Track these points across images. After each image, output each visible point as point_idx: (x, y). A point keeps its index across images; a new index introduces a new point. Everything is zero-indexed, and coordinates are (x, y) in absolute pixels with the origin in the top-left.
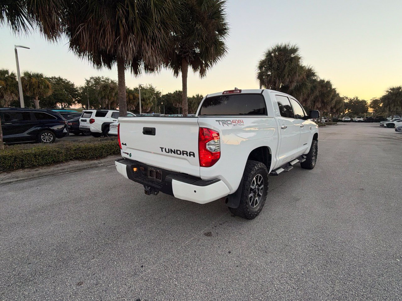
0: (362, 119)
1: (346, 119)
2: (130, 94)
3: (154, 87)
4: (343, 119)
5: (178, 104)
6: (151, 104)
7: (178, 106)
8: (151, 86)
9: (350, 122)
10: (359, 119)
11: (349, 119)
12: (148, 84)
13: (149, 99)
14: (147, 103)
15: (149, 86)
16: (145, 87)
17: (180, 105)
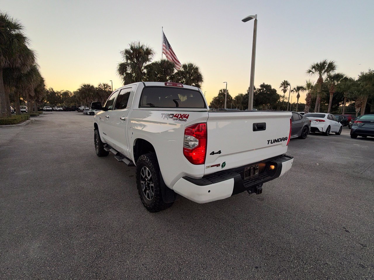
0: (61, 109)
1: (48, 109)
4: (45, 108)
9: (51, 111)
10: (59, 109)
11: (51, 109)
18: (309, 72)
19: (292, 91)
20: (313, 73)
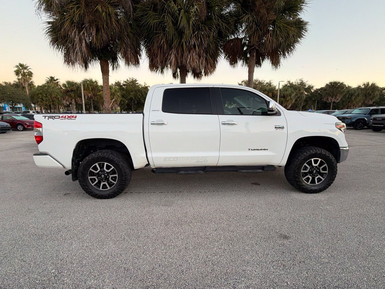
2: (270, 92)
3: (305, 81)
5: (330, 98)
6: (292, 100)
7: (331, 100)
8: (302, 81)
12: (298, 79)
13: (290, 95)
14: (287, 99)
15: (299, 81)
16: (294, 82)
17: (333, 98)
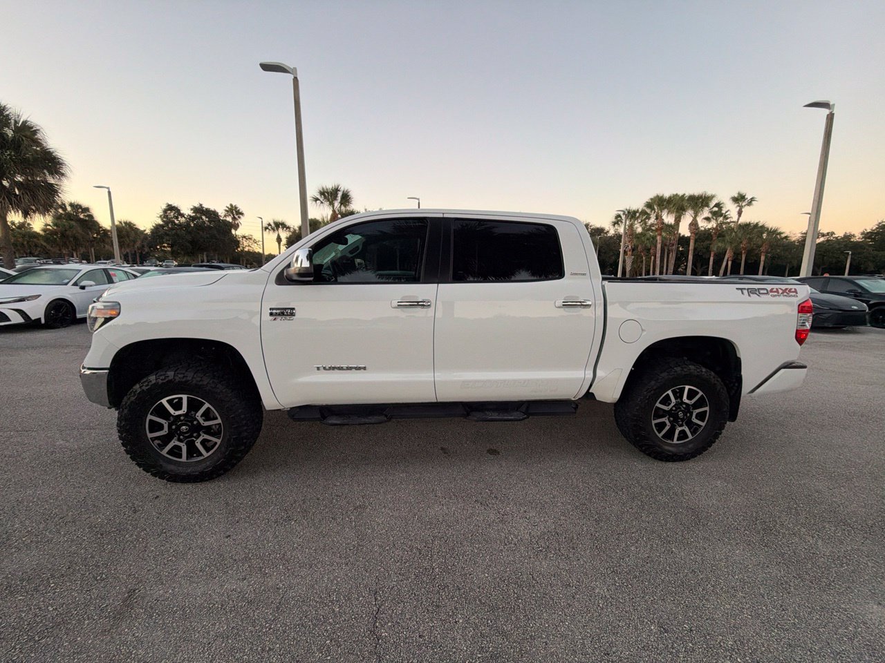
18: (316, 201)
19: (266, 228)
20: (322, 203)
